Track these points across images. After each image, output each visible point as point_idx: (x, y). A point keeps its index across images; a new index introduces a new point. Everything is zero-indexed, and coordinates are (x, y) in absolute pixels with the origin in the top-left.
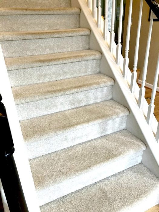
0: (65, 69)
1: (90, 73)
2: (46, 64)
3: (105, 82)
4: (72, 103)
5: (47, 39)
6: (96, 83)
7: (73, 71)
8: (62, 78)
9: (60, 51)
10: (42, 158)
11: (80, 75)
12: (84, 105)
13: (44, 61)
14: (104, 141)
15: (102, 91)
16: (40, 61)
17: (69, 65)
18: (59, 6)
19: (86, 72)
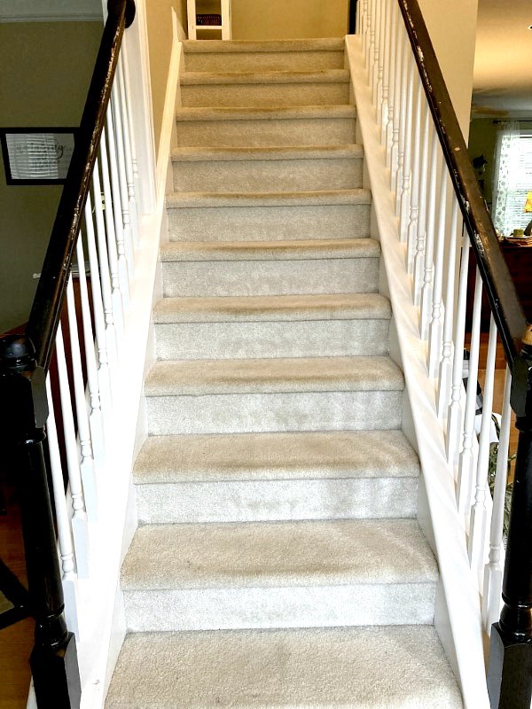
0: (287, 335)
1: (356, 352)
2: (241, 318)
3: (374, 378)
4: (281, 418)
5: (268, 262)
6: (349, 378)
7: (311, 342)
8: (278, 353)
9: (296, 291)
10: (170, 528)
11: (328, 352)
12: (313, 429)
13: (237, 311)
14: (334, 531)
15: (368, 402)
16: (228, 310)
17: (300, 325)
18: (330, 185)
19: (344, 348)
